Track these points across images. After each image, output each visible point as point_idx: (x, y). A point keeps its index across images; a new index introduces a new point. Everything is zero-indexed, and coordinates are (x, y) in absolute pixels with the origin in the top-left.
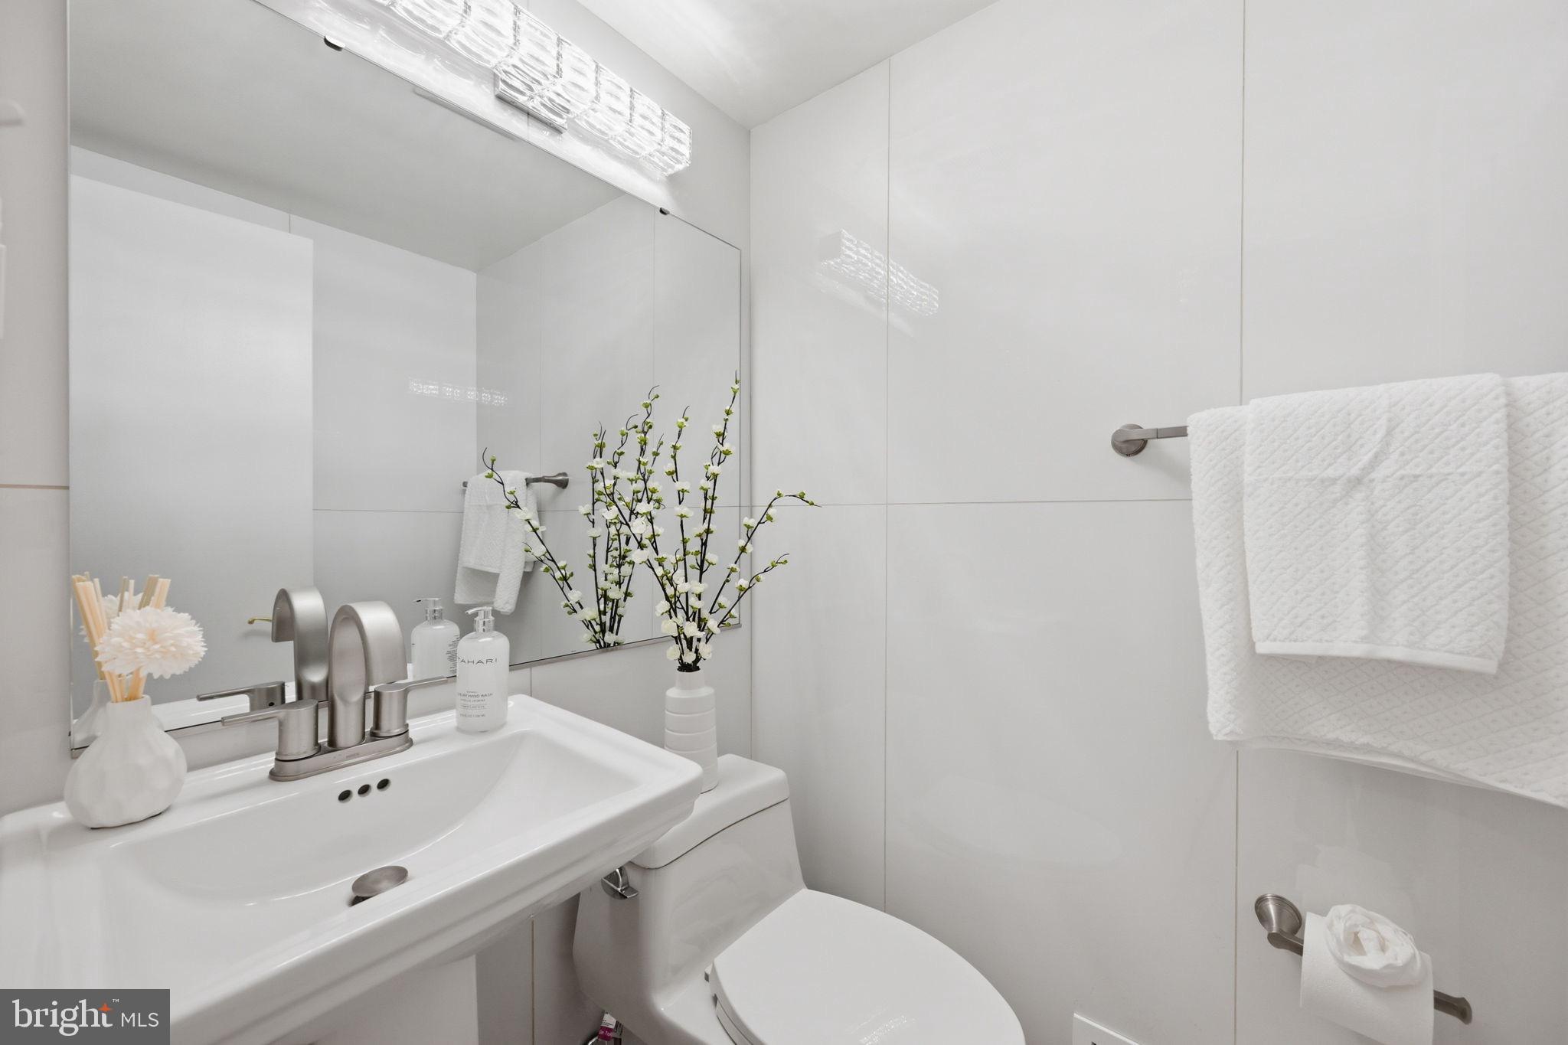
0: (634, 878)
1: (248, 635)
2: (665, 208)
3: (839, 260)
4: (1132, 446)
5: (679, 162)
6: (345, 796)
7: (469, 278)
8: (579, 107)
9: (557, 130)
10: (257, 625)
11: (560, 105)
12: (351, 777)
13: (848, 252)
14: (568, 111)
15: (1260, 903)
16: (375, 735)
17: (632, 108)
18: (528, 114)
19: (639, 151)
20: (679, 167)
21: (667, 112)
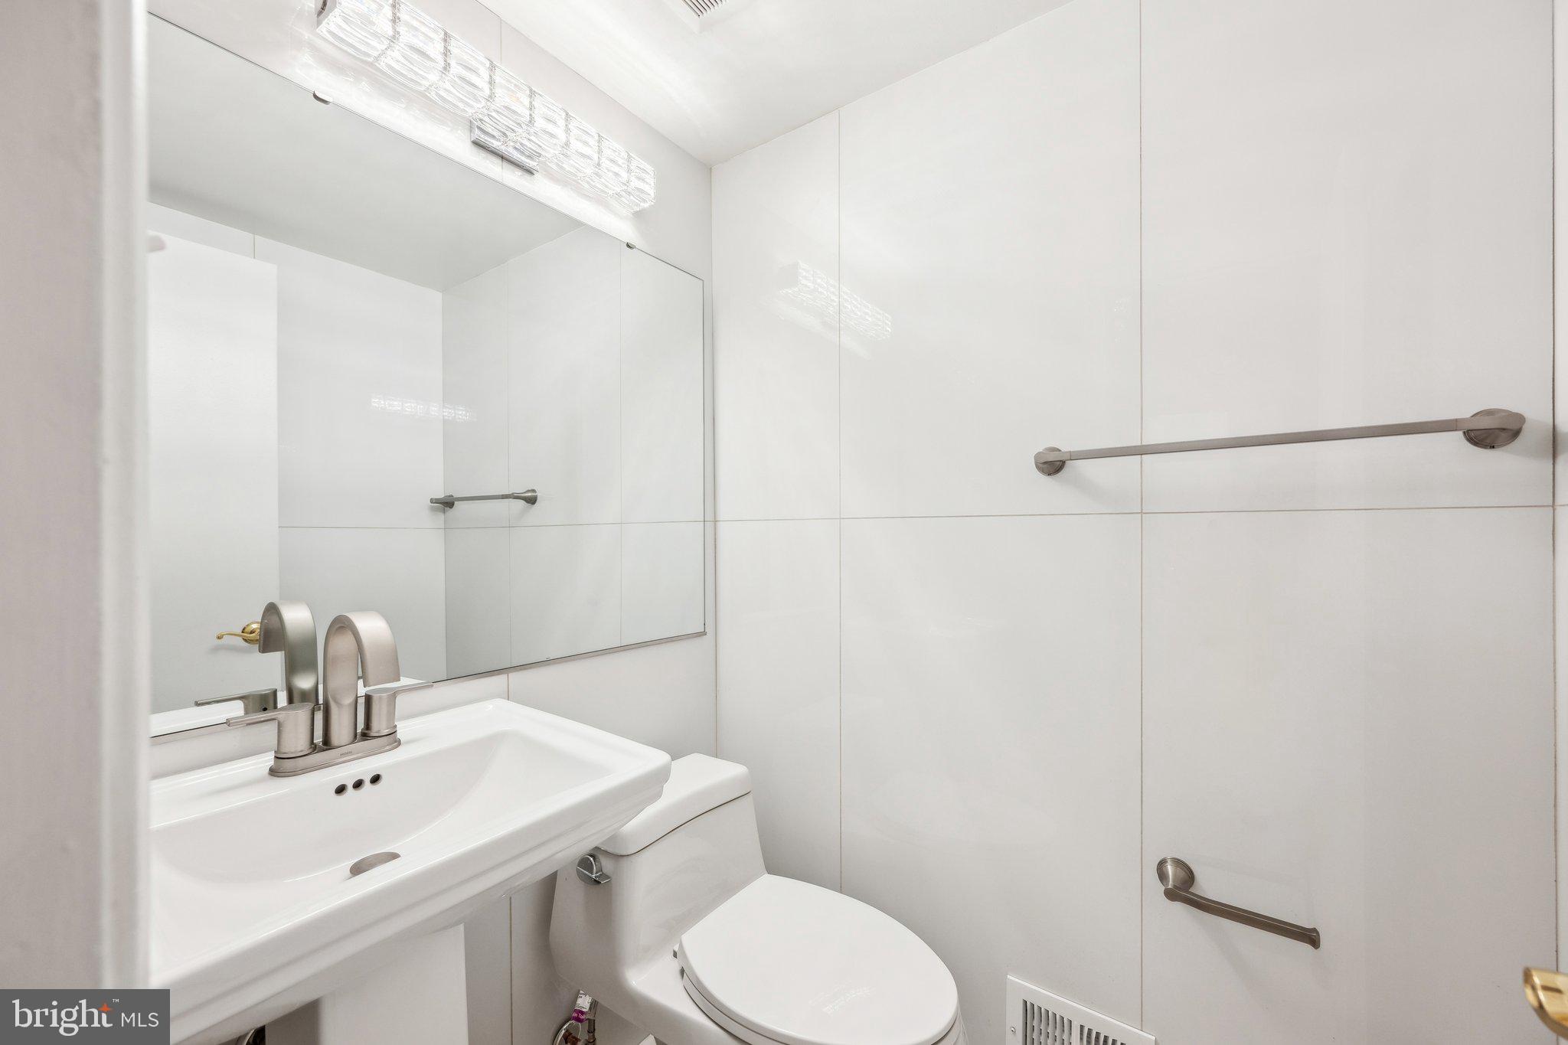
0: (607, 865)
1: (216, 649)
2: (631, 242)
3: (796, 289)
4: (1053, 466)
5: (644, 201)
6: (341, 790)
7: (436, 298)
8: (551, 152)
9: (529, 172)
10: (226, 640)
11: (533, 150)
12: (347, 773)
13: (804, 282)
14: (540, 155)
15: (1162, 864)
16: (365, 736)
17: (600, 152)
18: (502, 158)
19: (606, 190)
20: (646, 205)
21: (632, 155)
